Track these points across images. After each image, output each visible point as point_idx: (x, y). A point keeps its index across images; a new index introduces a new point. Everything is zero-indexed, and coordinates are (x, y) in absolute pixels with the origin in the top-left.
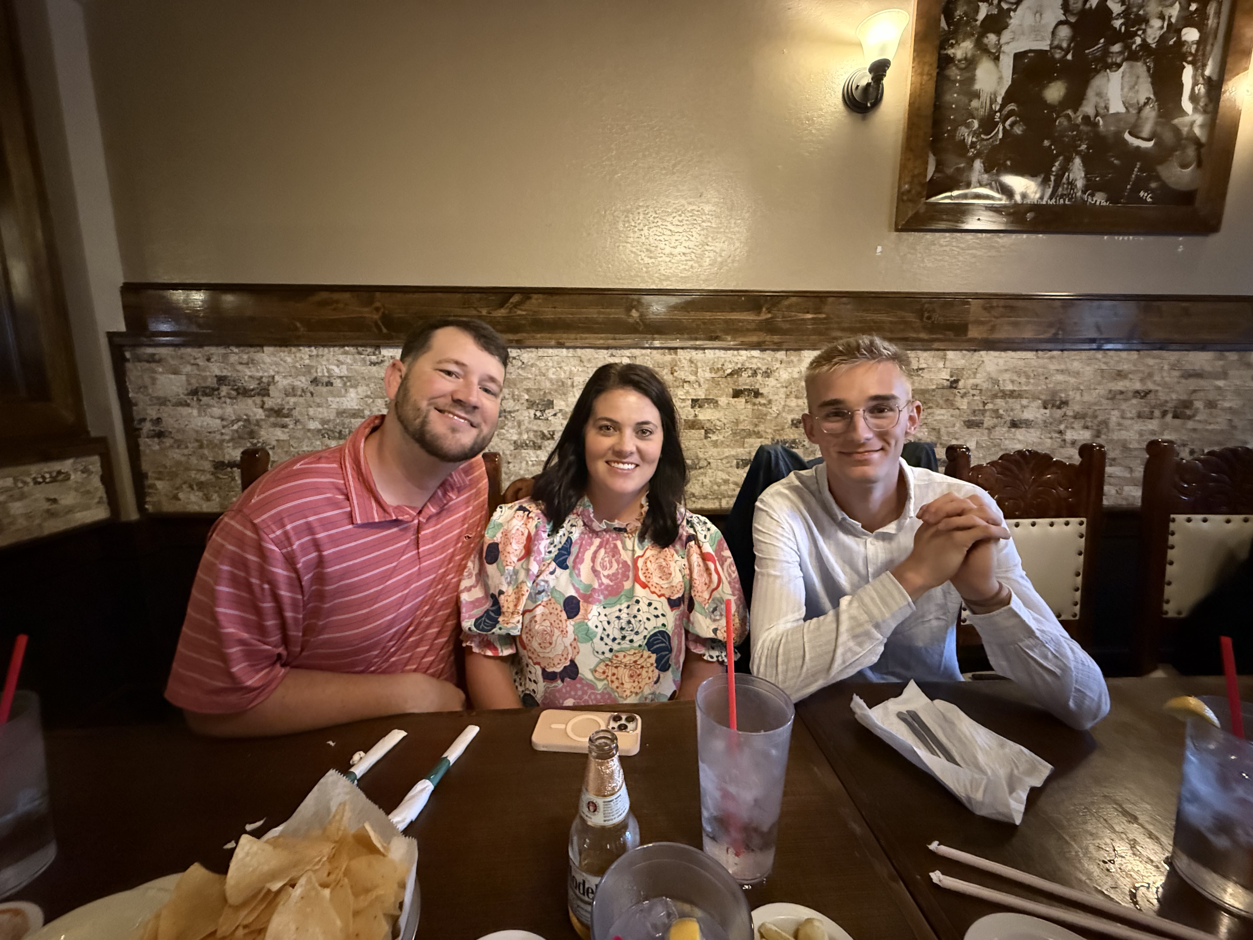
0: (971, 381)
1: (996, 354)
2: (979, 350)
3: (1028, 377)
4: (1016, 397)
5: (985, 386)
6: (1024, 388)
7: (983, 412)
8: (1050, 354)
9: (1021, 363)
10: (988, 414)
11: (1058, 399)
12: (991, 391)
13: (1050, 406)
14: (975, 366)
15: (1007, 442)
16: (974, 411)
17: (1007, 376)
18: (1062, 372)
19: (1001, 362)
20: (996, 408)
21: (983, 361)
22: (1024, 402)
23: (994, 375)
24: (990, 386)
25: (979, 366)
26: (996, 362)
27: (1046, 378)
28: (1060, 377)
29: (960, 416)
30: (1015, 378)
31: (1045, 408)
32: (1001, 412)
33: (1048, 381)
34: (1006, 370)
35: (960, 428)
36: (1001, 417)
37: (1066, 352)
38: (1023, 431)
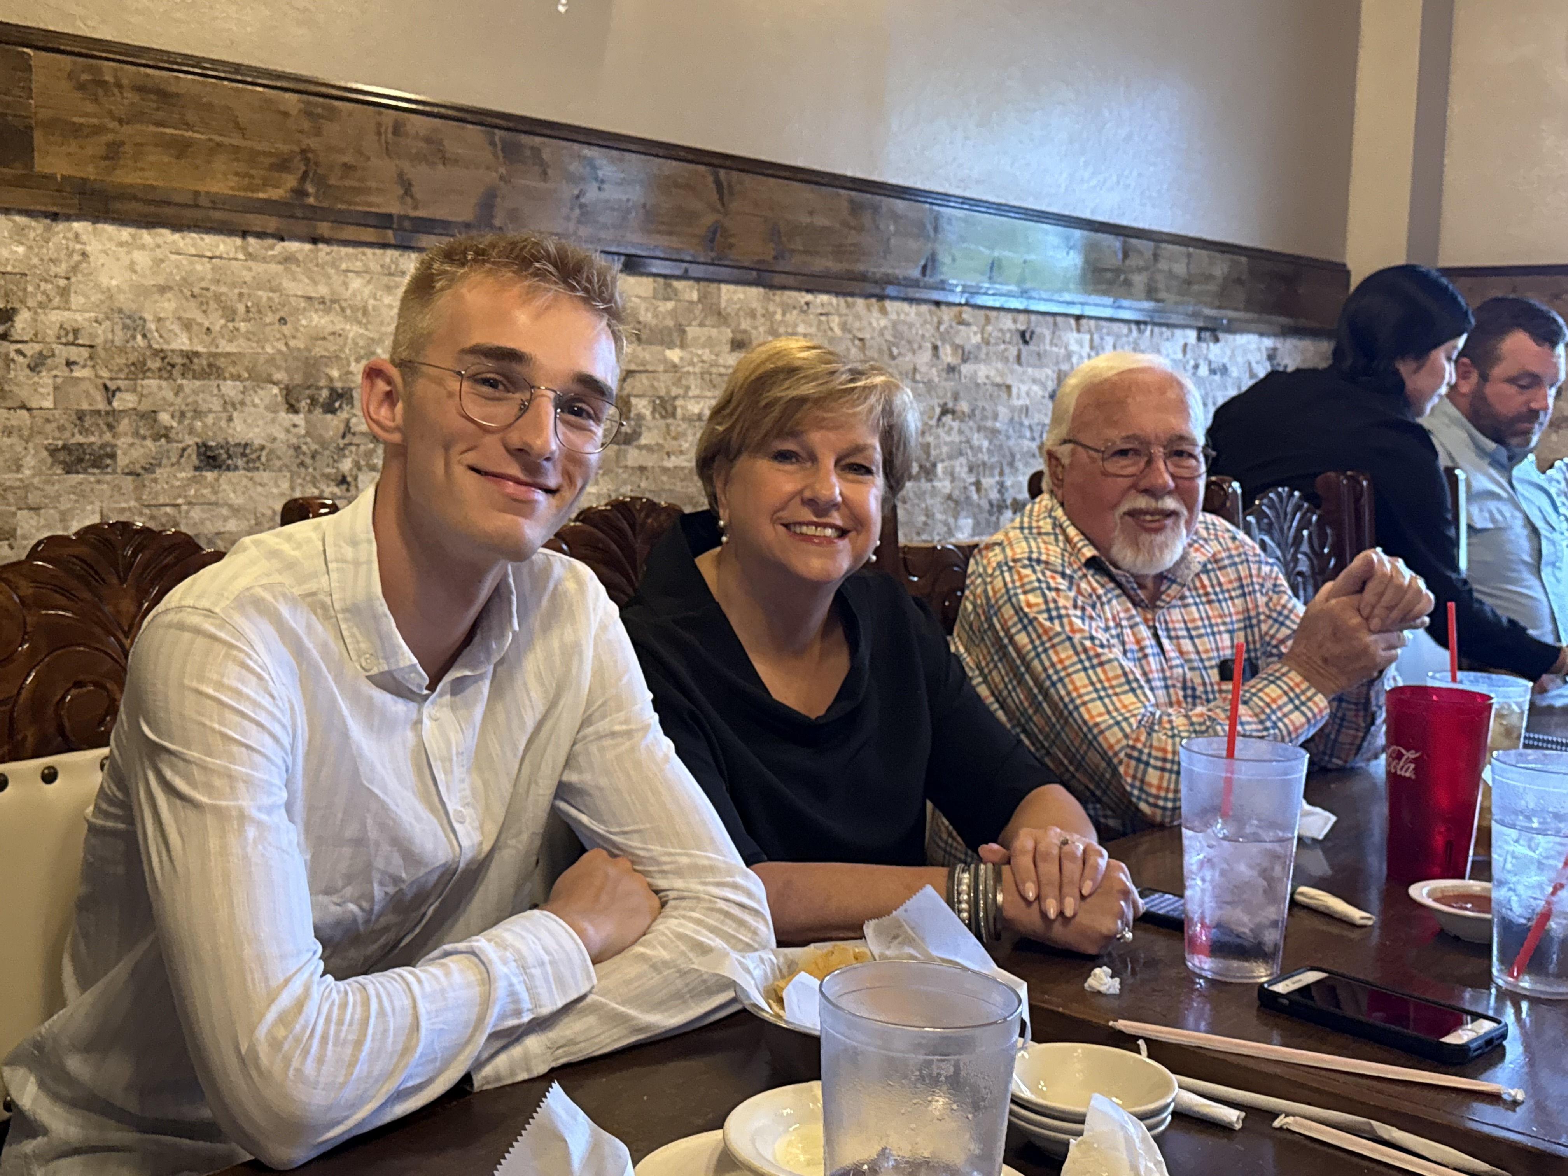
0: (55, 317)
1: (126, 233)
2: (68, 218)
3: (230, 315)
4: (204, 375)
5: (102, 333)
6: (225, 347)
7: (111, 419)
8: (281, 247)
9: (202, 267)
10: (124, 425)
11: (323, 383)
12: (122, 350)
13: (304, 404)
14: (62, 269)
15: (196, 514)
16: (81, 416)
17: (167, 305)
18: (325, 304)
19: (142, 258)
20: (144, 407)
21: (84, 254)
22: (230, 388)
23: (123, 300)
24: (119, 337)
25: (75, 269)
26: (126, 260)
27: (283, 320)
28: (318, 320)
29: (34, 432)
30: (193, 313)
31: (293, 409)
32: (164, 418)
33: (287, 329)
34: (163, 289)
35: (38, 472)
36: (165, 434)
37: (323, 248)
38: (239, 476)
